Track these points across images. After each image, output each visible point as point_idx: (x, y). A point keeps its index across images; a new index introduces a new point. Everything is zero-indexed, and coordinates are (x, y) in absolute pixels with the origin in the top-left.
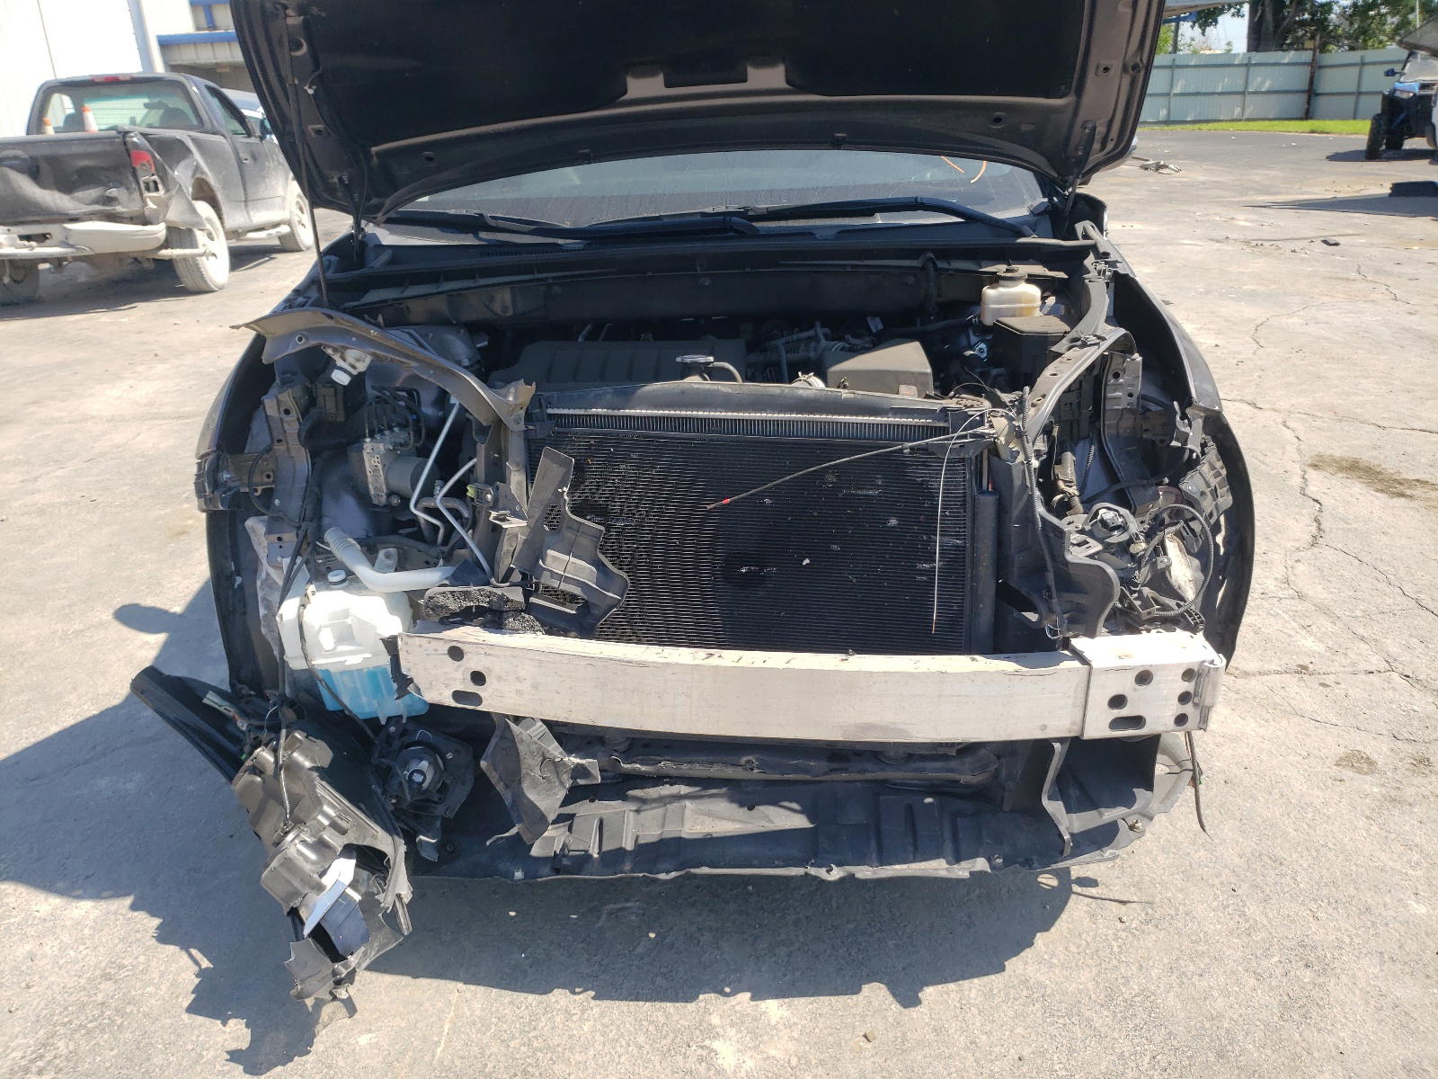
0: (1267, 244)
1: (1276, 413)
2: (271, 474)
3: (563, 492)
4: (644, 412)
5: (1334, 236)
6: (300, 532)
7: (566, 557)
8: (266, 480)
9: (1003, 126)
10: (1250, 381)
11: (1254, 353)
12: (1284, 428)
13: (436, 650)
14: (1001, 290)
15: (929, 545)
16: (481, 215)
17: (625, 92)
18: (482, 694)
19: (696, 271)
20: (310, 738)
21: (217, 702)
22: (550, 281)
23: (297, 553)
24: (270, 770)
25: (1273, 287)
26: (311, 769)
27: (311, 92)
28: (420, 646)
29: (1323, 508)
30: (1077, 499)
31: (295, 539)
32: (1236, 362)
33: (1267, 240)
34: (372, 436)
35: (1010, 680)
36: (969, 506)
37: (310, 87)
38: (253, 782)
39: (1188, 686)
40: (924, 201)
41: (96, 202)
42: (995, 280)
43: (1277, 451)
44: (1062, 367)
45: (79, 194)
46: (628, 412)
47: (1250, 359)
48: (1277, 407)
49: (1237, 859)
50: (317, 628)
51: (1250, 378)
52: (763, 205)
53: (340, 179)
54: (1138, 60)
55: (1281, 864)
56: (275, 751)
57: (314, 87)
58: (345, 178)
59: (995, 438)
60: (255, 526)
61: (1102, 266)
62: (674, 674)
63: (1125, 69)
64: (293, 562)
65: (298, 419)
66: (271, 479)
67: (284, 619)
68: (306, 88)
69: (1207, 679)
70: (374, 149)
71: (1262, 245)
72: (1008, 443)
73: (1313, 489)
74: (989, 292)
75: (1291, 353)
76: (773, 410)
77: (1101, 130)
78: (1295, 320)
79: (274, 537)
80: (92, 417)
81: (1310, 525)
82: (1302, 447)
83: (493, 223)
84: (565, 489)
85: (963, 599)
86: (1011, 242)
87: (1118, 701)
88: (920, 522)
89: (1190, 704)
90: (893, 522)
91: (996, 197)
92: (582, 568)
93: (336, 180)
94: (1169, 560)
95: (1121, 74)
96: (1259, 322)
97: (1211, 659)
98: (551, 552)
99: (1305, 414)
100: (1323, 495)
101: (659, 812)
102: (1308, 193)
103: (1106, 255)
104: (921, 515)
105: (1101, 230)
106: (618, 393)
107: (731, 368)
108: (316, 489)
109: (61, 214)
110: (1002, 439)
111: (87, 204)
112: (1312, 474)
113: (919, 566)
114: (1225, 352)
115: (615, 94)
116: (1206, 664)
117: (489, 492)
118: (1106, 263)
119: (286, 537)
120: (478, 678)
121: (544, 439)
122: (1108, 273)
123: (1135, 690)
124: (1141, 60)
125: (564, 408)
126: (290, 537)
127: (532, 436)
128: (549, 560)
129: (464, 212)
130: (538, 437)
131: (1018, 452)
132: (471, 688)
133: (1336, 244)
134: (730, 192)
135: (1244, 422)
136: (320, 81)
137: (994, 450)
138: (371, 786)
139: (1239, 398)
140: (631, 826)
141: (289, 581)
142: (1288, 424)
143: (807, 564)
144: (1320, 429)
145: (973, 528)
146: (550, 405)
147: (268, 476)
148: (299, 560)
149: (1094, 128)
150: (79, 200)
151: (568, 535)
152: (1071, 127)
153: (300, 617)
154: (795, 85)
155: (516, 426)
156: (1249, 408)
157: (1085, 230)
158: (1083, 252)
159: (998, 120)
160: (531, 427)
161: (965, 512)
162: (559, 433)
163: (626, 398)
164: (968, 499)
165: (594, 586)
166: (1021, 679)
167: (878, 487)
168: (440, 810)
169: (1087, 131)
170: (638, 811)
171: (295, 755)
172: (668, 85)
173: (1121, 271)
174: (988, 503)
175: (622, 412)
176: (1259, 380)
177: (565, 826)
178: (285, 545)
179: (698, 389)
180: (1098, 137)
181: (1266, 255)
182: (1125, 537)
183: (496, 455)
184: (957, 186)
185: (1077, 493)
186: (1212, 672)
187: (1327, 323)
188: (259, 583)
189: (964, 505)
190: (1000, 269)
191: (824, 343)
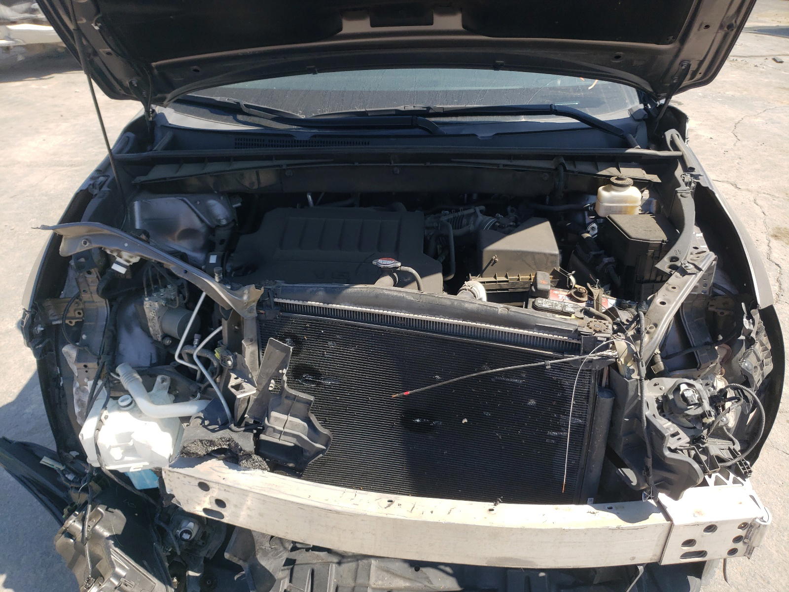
0: (739, 60)
1: (750, 193)
2: (81, 312)
3: (283, 374)
4: (347, 307)
5: (779, 55)
6: (100, 361)
7: (284, 417)
8: (77, 316)
9: (622, 61)
10: (732, 167)
11: (735, 145)
12: (755, 205)
13: (189, 482)
14: (613, 193)
15: (559, 421)
16: (238, 103)
17: (341, 29)
18: (223, 513)
19: (391, 164)
20: (110, 509)
21: (50, 463)
22: (284, 167)
23: (98, 377)
24: (79, 537)
25: (745, 93)
26: (108, 538)
27: (97, 28)
28: (179, 478)
29: (782, 271)
30: (659, 356)
31: (96, 366)
32: (723, 151)
33: (740, 57)
34: (150, 295)
35: (613, 532)
36: (591, 400)
37: (96, 25)
38: (67, 544)
39: (741, 533)
40: (557, 109)
41: (26, 12)
42: (607, 182)
43: (751, 223)
44: (669, 296)
45: (15, 7)
46: (334, 306)
47: (732, 149)
48: (750, 188)
49: (740, 578)
50: (107, 448)
51: (732, 164)
52: (439, 106)
53: (131, 83)
54: (733, 21)
55: (768, 583)
56: (83, 521)
57: (100, 24)
58: (134, 83)
59: (616, 359)
60: (70, 352)
61: (688, 178)
62: (362, 520)
63: (721, 27)
64: (95, 384)
65: (97, 277)
66: (82, 314)
67: (84, 438)
68: (92, 25)
69: (756, 531)
70: (154, 64)
71: (736, 60)
72: (626, 362)
73: (775, 256)
74: (603, 192)
75: (757, 146)
76: (445, 316)
77: (693, 67)
78: (759, 120)
79: (82, 365)
80: (19, 163)
81: (775, 285)
82: (767, 220)
83: (245, 110)
84: (285, 371)
85: (580, 458)
86: (621, 152)
87: (689, 543)
88: (553, 405)
89: (741, 542)
90: (532, 402)
91: (606, 101)
92: (297, 425)
93: (127, 83)
94: (727, 419)
95: (718, 30)
96: (737, 121)
97: (761, 517)
98: (274, 414)
99: (768, 194)
100: (781, 261)
101: (353, 565)
102: (762, 22)
103: (692, 169)
104: (554, 401)
105: (684, 138)
106: (327, 291)
107: (414, 272)
108: (112, 328)
109: (4, 19)
110: (622, 360)
111: (20, 13)
112: (774, 243)
113: (549, 433)
114: (716, 143)
115: (334, 31)
116: (758, 520)
117: (229, 359)
118: (692, 175)
119: (90, 365)
120: (220, 503)
121: (272, 321)
122: (693, 185)
123: (702, 536)
124: (736, 22)
125: (287, 299)
126: (93, 366)
127: (263, 317)
128: (272, 420)
129: (226, 100)
130: (267, 318)
131: (633, 371)
132: (216, 508)
133: (781, 62)
134: (417, 92)
135: (729, 198)
136: (102, 20)
137: (615, 366)
138: (153, 543)
139: (726, 180)
140: (333, 577)
141: (92, 399)
142: (758, 201)
143: (465, 422)
144: (778, 206)
145: (593, 415)
146: (276, 295)
147: (79, 313)
148: (100, 383)
149: (689, 66)
150: (16, 11)
151: (287, 402)
152: (672, 63)
153: (95, 438)
154: (468, 29)
155: (249, 316)
156: (733, 188)
157: (672, 137)
158: (672, 162)
159: (618, 57)
160: (261, 311)
161: (588, 403)
162: (282, 316)
163: (333, 294)
164: (591, 396)
165: (306, 438)
166: (621, 532)
167: (522, 378)
168: (203, 554)
169: (683, 67)
170: (339, 563)
171: (97, 527)
172: (373, 25)
173: (703, 184)
174: (606, 402)
175: (330, 306)
176: (738, 166)
177: (288, 569)
178: (89, 371)
179: (388, 295)
180: (690, 72)
181: (739, 68)
182: (699, 411)
183: (236, 327)
184: (579, 91)
185: (659, 352)
186: (761, 527)
187: (779, 123)
188: (74, 389)
189: (587, 398)
190: (612, 171)
191: (481, 217)
